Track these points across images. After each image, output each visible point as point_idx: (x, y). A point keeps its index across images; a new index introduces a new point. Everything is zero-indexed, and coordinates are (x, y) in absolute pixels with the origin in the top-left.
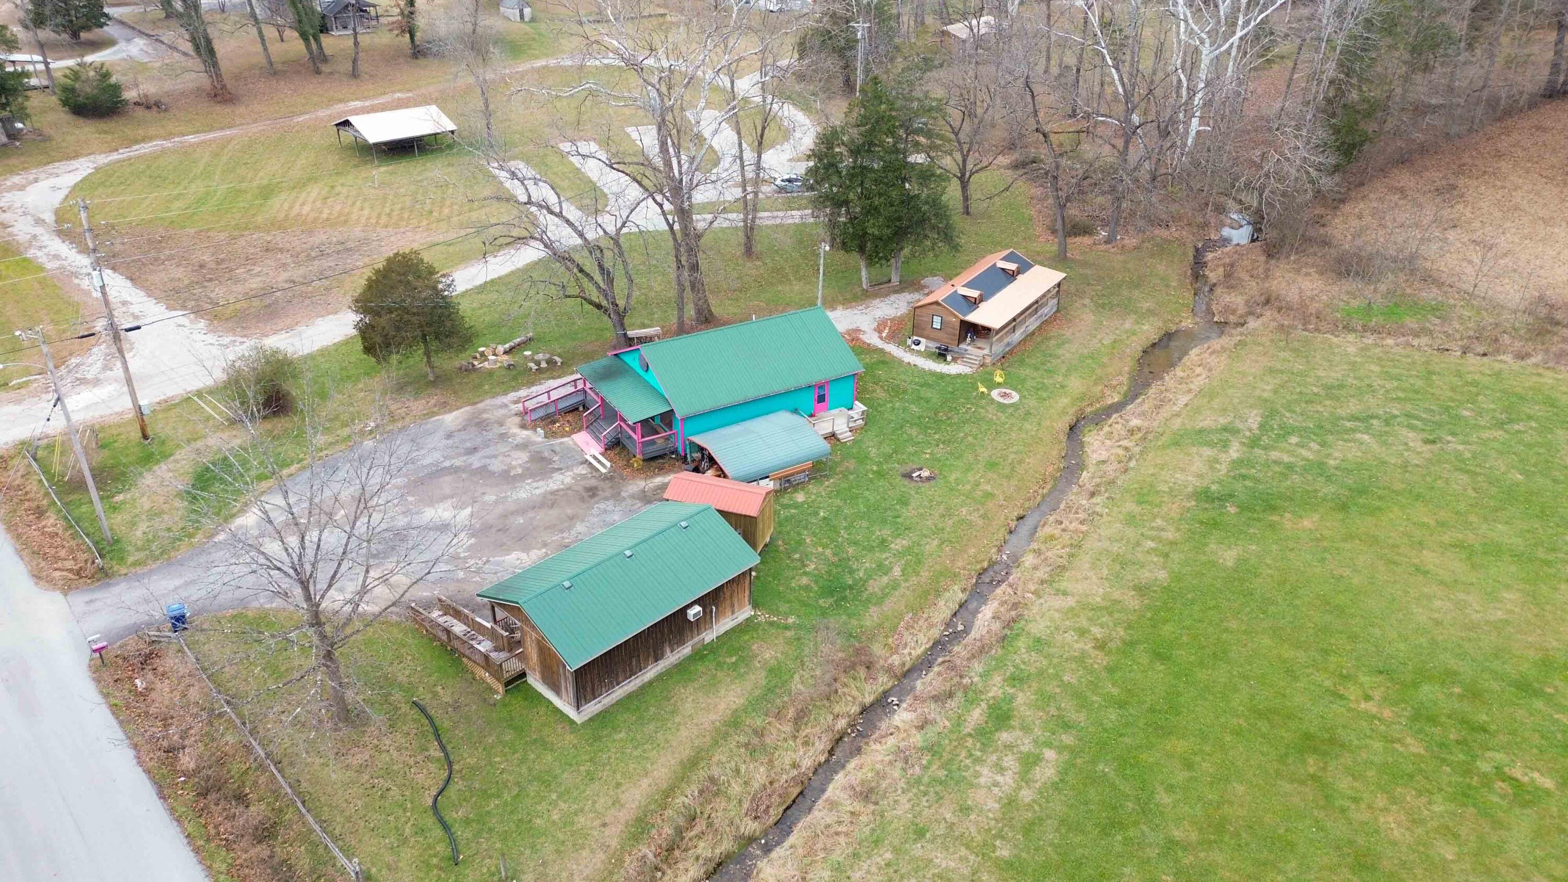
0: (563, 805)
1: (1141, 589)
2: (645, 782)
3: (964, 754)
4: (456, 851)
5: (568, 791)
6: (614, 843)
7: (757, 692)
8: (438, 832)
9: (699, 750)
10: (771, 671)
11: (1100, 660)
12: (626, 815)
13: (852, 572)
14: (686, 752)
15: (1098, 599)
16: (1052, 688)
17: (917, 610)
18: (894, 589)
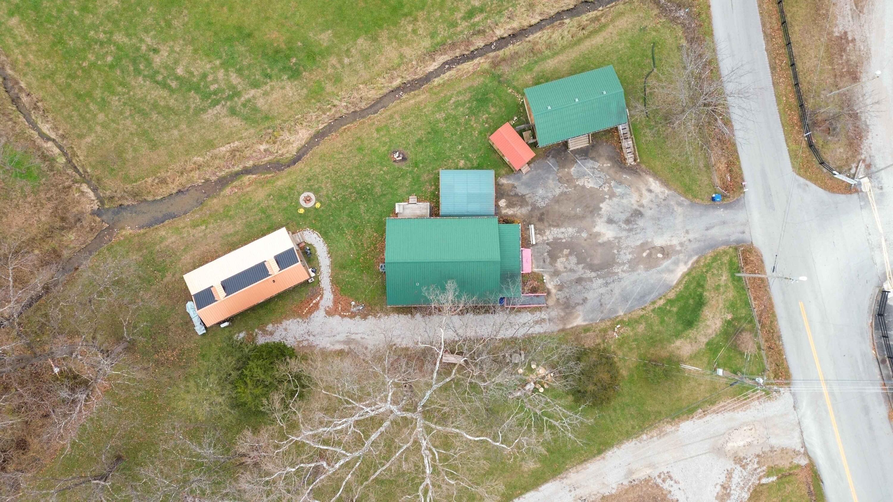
0: (620, 47)
1: (374, 39)
2: (593, 43)
3: (493, 6)
4: (653, 47)
5: (616, 52)
6: (611, 26)
7: (540, 63)
8: (656, 57)
9: (572, 47)
10: (531, 70)
11: (421, 14)
12: (604, 34)
13: (470, 108)
14: (576, 48)
15: (394, 44)
16: (447, 13)
17: (459, 79)
18: (460, 92)
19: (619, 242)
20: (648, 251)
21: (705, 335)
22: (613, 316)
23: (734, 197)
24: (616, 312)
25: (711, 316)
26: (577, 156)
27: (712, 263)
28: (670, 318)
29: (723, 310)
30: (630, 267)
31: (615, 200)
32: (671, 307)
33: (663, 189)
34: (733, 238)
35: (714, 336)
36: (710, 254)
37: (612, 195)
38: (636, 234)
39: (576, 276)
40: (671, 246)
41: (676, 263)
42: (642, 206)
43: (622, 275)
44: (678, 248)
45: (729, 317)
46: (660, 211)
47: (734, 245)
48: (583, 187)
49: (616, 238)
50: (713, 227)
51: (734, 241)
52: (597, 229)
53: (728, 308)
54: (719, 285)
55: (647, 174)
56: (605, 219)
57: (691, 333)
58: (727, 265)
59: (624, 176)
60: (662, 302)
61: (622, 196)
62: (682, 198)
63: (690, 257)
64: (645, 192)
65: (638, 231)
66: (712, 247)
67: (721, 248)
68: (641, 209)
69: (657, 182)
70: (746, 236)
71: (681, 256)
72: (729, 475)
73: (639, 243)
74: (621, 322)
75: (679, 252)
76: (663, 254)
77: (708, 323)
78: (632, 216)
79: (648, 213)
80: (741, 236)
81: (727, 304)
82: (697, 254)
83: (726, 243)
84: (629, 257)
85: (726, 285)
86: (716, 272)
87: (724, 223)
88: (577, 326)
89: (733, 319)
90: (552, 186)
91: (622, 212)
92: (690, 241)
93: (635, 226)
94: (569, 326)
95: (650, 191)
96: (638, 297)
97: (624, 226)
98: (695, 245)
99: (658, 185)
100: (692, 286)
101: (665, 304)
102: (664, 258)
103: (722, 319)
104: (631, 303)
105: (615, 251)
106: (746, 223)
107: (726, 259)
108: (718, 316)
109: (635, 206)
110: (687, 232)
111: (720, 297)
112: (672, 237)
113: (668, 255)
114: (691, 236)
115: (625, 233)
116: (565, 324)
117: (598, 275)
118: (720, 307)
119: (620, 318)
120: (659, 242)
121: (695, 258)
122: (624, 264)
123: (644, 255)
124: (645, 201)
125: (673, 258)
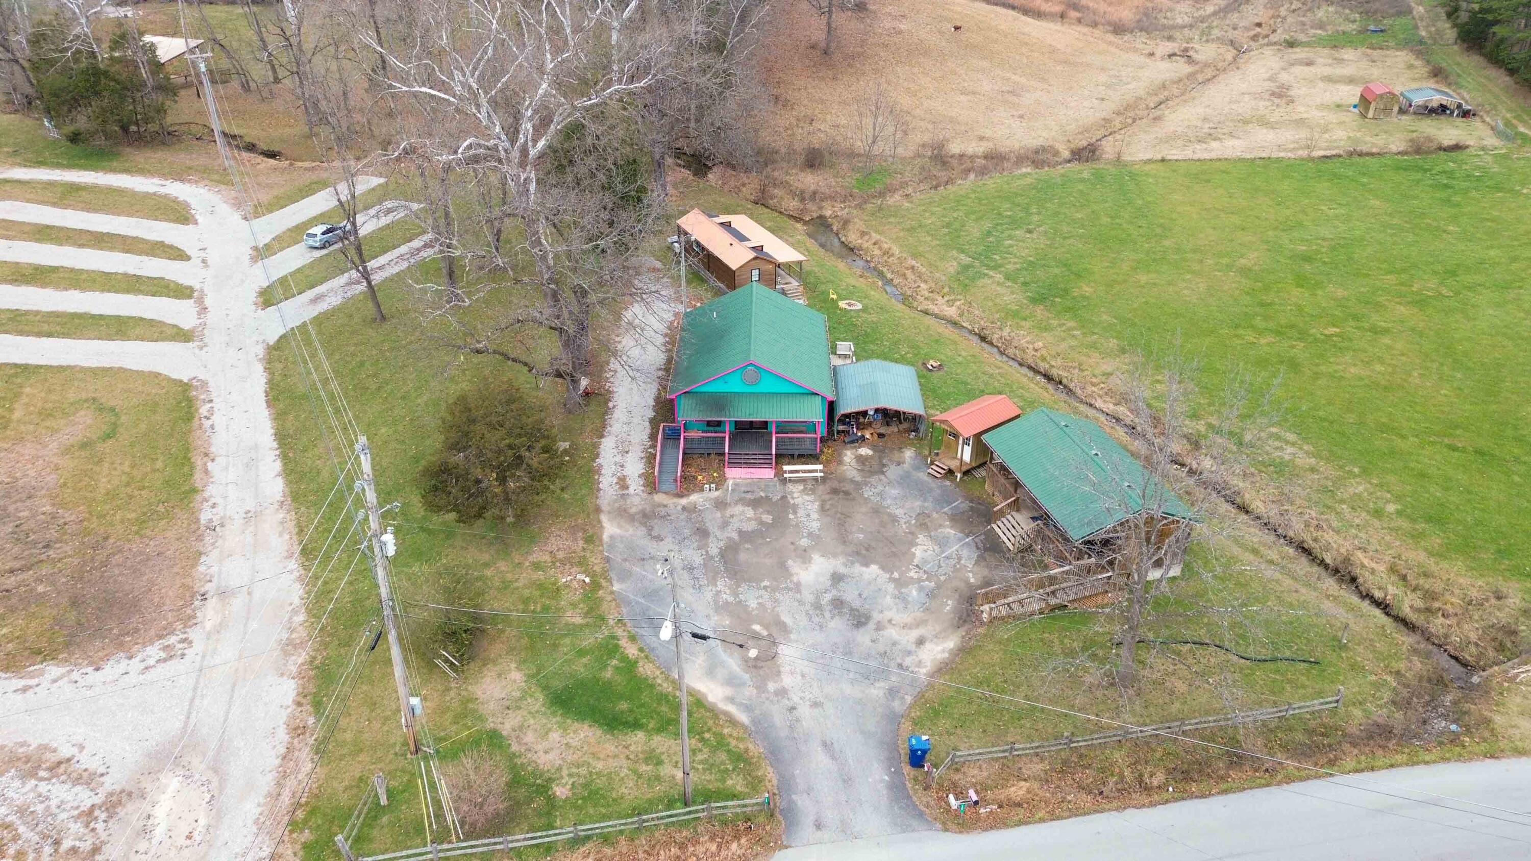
4: (1306, 661)
8: (1283, 665)
19: (789, 589)
20: (765, 633)
21: (521, 727)
22: (612, 574)
23: (928, 806)
24: (621, 580)
25: (574, 743)
26: (983, 537)
27: (729, 752)
28: (585, 666)
29: (583, 771)
30: (727, 603)
31: (891, 587)
32: (617, 668)
33: (929, 664)
34: (801, 801)
35: (515, 748)
36: (755, 749)
37: (900, 583)
38: (807, 614)
39: (713, 528)
40: (779, 673)
41: (731, 681)
42: (879, 627)
43: (709, 594)
44: (771, 686)
45: (560, 791)
46: (868, 656)
47: (781, 803)
48: (913, 544)
49: (798, 584)
50: (833, 757)
51: (791, 802)
52: (817, 558)
53: (586, 786)
54: (659, 763)
55: (963, 637)
56: (842, 570)
57: (538, 700)
58: (719, 784)
59: (950, 602)
60: (632, 651)
61: (902, 599)
62: (909, 699)
63: (748, 708)
64: (915, 634)
65: (816, 619)
66: (775, 754)
67: (770, 774)
68: (871, 625)
69: (946, 655)
70: (806, 831)
71: (749, 692)
72: (88, 779)
73: (787, 619)
74: (595, 586)
75: (761, 687)
76: (757, 659)
77: (555, 736)
78: (852, 610)
79: (863, 637)
80: (808, 821)
81: (600, 783)
82: (755, 722)
83: (786, 785)
84: (753, 604)
85: (658, 778)
86: (700, 757)
87: (847, 781)
88: (602, 527)
89: (551, 800)
90: (908, 505)
91: (860, 595)
92: (793, 709)
93: (827, 615)
94: (604, 518)
95: (920, 642)
96: (651, 613)
97: (828, 597)
98: (779, 718)
99: (939, 656)
100: (664, 709)
101: (624, 658)
102: (746, 660)
103: (559, 769)
104: (637, 603)
105: (766, 583)
106: (846, 831)
107: (736, 783)
108: (570, 759)
109: (876, 616)
110: (815, 704)
111: (625, 763)
112: (803, 676)
113: (755, 667)
114: (804, 711)
115: (809, 598)
116: (609, 513)
117: (712, 558)
118: (594, 763)
119: (604, 583)
120: (787, 652)
121: (743, 718)
122: (735, 594)
123: (757, 627)
124: (892, 633)
125: (747, 676)
